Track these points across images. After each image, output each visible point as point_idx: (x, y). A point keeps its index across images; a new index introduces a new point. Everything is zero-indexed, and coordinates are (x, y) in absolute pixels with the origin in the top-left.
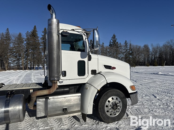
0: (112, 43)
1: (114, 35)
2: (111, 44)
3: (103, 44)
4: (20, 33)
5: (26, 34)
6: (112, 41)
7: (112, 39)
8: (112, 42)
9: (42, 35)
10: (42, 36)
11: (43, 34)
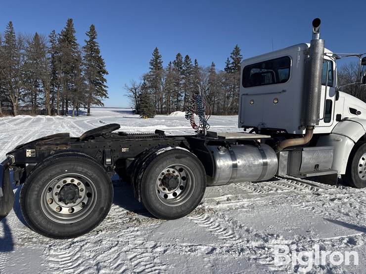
0: (232, 65)
1: (237, 48)
2: (228, 68)
3: (213, 65)
4: (36, 33)
5: (50, 37)
6: (232, 61)
7: (231, 57)
8: (233, 63)
9: (86, 42)
10: (86, 44)
11: (88, 39)
